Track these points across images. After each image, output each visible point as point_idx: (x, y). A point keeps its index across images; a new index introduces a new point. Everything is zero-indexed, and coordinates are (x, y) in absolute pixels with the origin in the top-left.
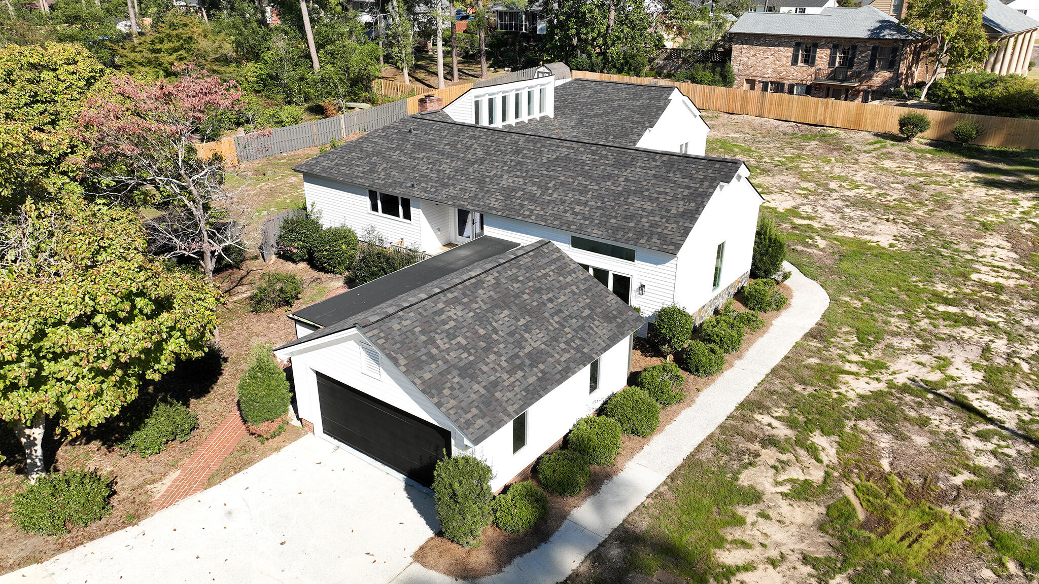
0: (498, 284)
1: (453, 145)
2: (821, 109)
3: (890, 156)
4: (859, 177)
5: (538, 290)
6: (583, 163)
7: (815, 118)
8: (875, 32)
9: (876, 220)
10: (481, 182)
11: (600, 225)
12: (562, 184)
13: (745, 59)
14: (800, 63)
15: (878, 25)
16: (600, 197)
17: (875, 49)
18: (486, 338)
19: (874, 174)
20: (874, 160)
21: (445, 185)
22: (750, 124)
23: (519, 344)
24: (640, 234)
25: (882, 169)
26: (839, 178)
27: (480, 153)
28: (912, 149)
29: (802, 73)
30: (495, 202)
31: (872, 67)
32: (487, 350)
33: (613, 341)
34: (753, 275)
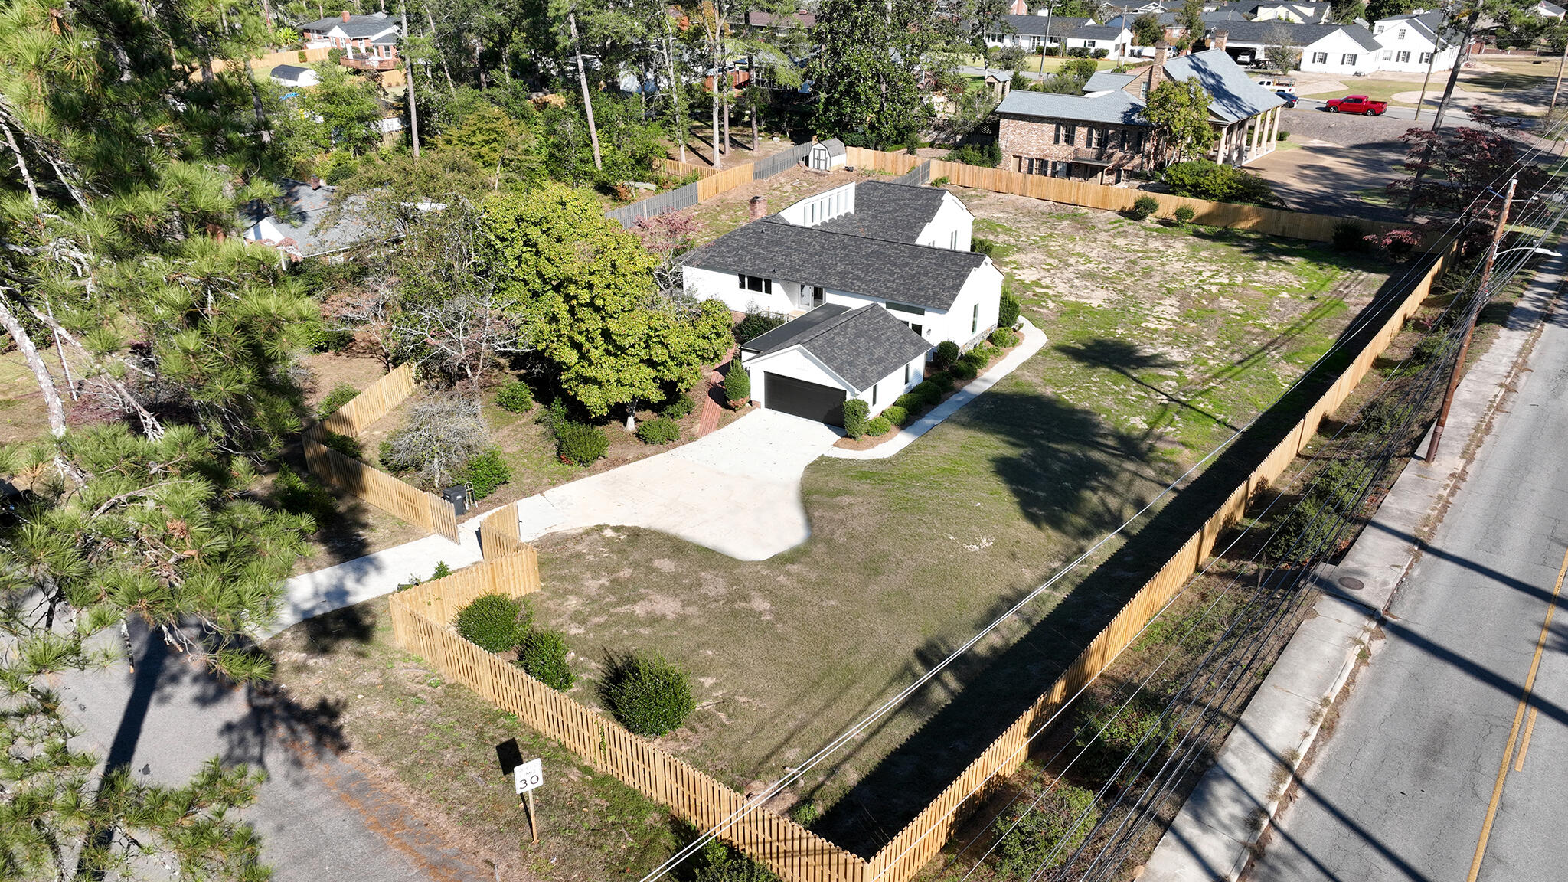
0: (856, 326)
1: (798, 242)
2: (1074, 190)
3: (1123, 234)
4: (1093, 255)
5: (876, 329)
6: (890, 256)
7: (1070, 198)
8: (1127, 115)
9: (1094, 288)
10: (822, 268)
11: (903, 295)
12: (877, 269)
13: (1012, 137)
14: (1061, 142)
15: (1130, 109)
16: (902, 277)
17: (1124, 133)
18: (856, 350)
19: (1106, 251)
20: (1110, 239)
21: (797, 271)
22: (1013, 203)
23: (872, 354)
24: (928, 299)
25: (1114, 246)
26: (1079, 255)
27: (818, 248)
28: (1143, 227)
29: (1062, 152)
31: (1122, 148)
32: (858, 355)
33: (917, 354)
34: (999, 325)
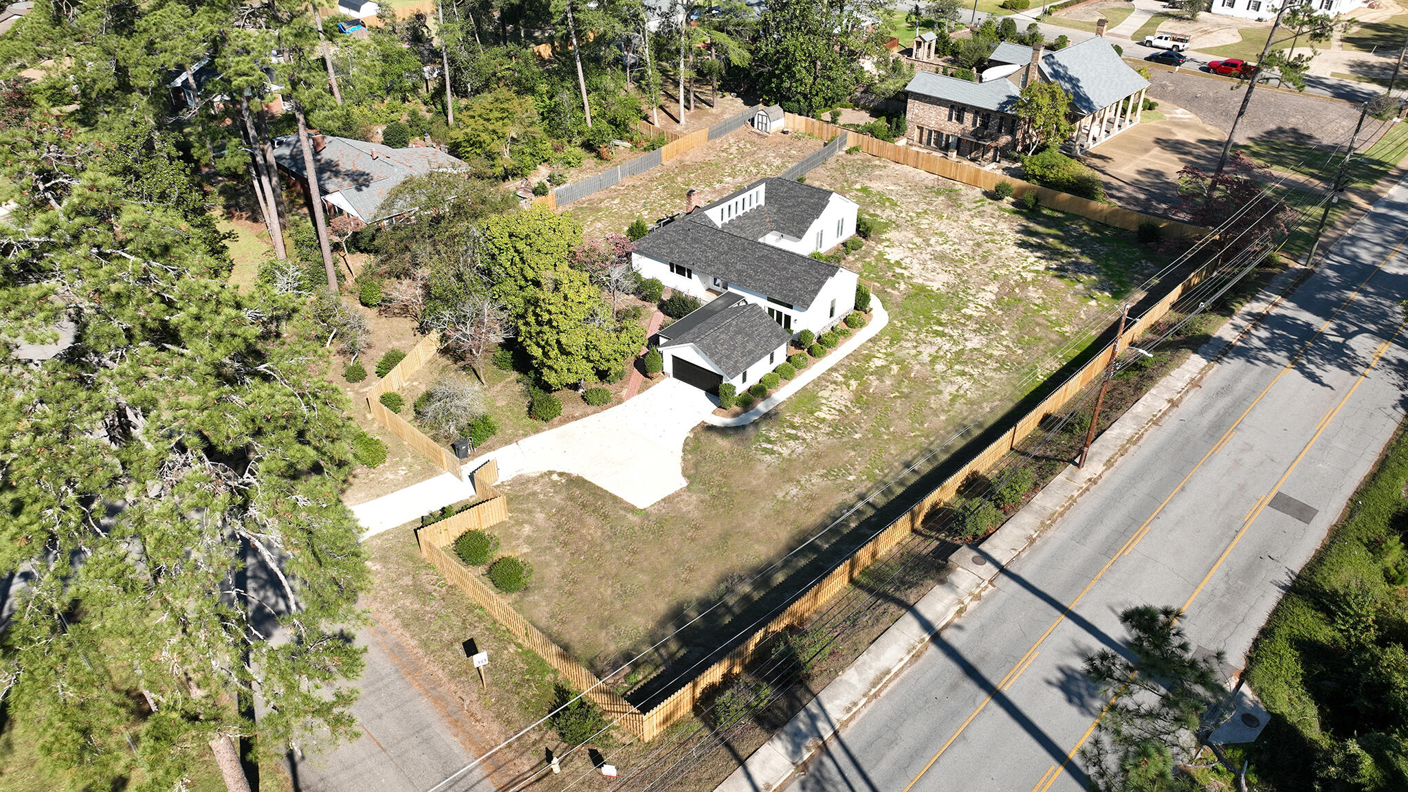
0: (737, 325)
1: (712, 241)
3: (981, 214)
4: (951, 235)
5: (752, 326)
8: (1003, 105)
9: (940, 271)
10: (727, 265)
11: (780, 292)
12: (764, 270)
13: (916, 111)
14: (954, 120)
15: (1006, 99)
16: (780, 279)
17: (1002, 119)
18: (734, 345)
19: (962, 232)
20: (969, 218)
21: (710, 265)
22: (906, 175)
23: (745, 348)
24: (795, 300)
25: (970, 227)
28: (1000, 209)
30: (733, 277)
31: (999, 131)
32: (734, 349)
33: (779, 345)
34: (856, 308)
